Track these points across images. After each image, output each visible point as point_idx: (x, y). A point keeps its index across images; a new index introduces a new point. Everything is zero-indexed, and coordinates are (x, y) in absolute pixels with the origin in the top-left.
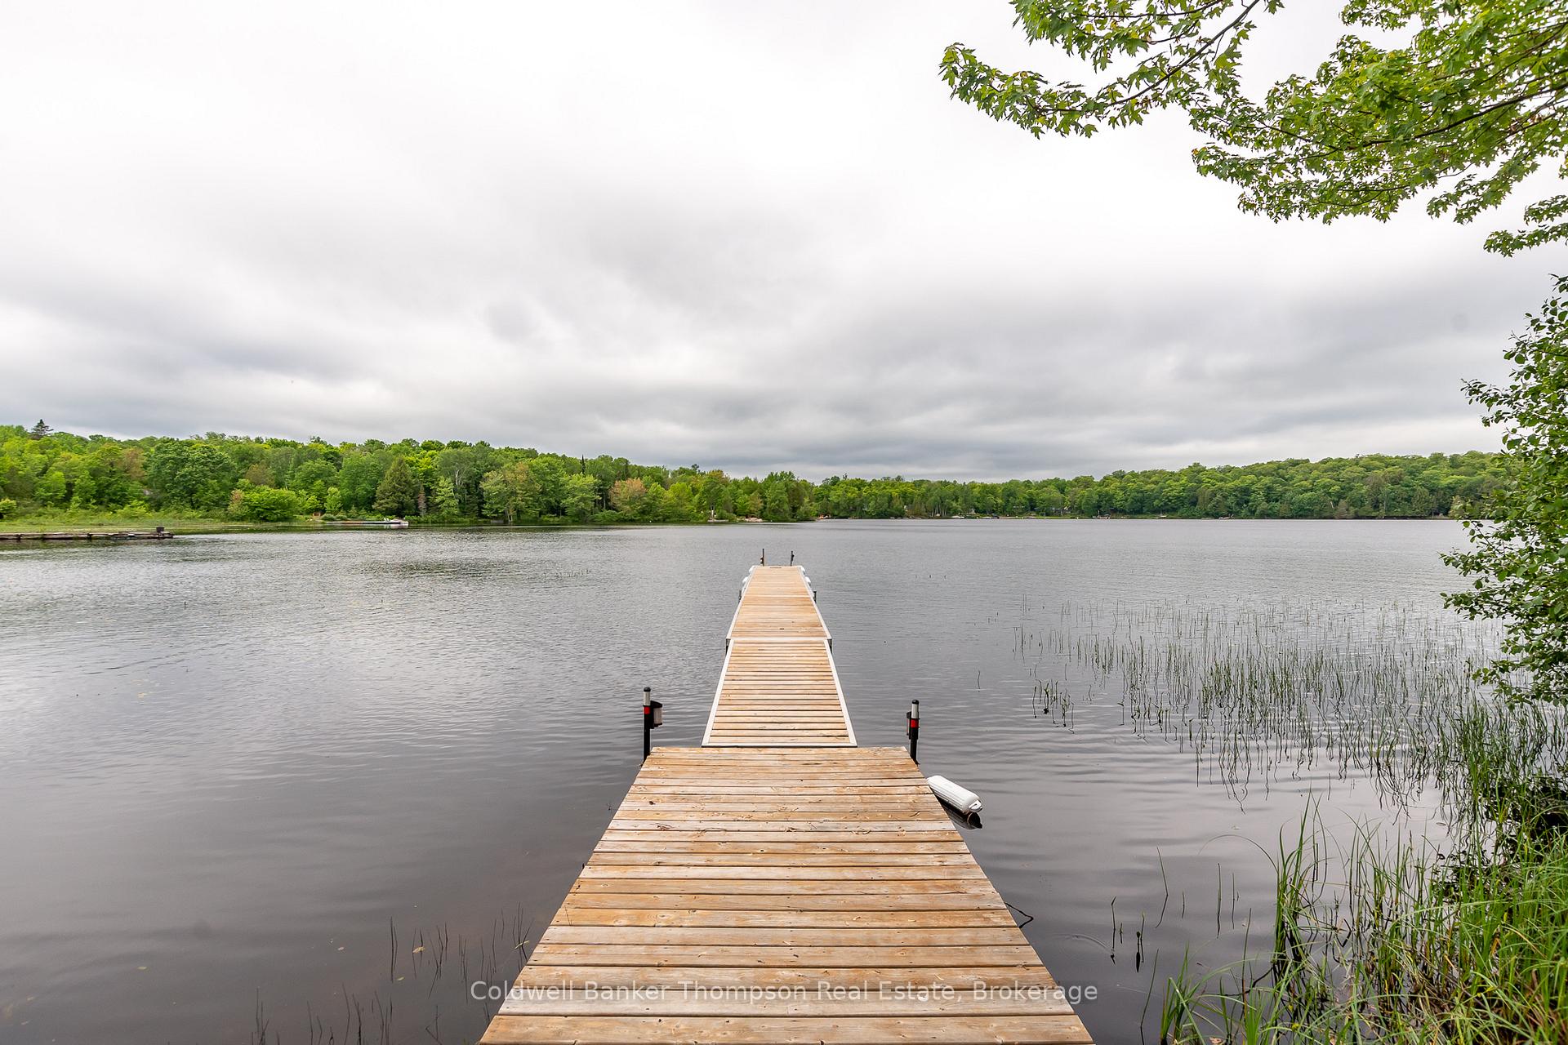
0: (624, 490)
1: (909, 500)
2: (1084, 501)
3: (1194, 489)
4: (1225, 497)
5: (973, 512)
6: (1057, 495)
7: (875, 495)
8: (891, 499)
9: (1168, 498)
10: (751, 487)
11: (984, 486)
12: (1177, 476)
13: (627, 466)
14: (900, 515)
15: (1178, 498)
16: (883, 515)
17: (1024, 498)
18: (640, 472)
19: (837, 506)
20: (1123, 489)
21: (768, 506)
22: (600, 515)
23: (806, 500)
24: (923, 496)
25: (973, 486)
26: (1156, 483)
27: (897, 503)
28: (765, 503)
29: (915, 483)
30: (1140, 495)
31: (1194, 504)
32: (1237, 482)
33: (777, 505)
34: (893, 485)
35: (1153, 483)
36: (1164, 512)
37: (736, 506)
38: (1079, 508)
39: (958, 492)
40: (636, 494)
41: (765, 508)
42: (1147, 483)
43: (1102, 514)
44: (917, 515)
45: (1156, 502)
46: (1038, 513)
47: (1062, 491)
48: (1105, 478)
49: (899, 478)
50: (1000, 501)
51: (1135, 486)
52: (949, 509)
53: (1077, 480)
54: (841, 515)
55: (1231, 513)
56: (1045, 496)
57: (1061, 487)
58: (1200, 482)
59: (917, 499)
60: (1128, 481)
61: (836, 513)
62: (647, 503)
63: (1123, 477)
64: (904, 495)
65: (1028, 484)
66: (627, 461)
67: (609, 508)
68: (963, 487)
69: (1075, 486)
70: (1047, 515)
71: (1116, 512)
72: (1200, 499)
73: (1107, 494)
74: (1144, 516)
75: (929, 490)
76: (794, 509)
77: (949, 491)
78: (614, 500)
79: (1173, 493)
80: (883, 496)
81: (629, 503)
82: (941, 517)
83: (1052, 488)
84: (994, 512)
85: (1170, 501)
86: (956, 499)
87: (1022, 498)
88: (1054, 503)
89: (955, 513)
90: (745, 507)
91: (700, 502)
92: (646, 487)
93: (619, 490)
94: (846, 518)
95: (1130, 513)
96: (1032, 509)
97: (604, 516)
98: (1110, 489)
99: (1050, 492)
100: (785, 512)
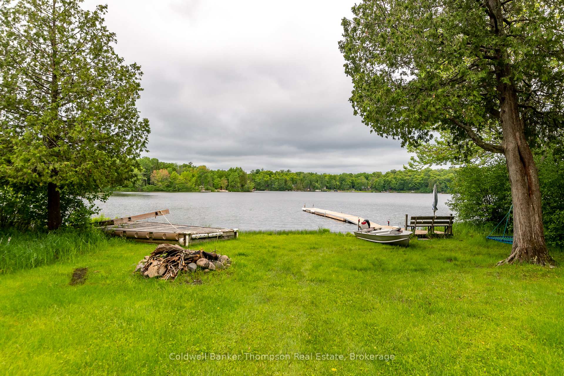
0: (158, 175)
1: (295, 182)
2: (377, 184)
3: (427, 179)
4: (440, 184)
5: (325, 188)
6: (364, 181)
7: (278, 179)
8: (286, 181)
9: (415, 183)
10: (221, 174)
11: (331, 176)
12: (419, 173)
13: (158, 162)
14: (290, 189)
15: (419, 183)
16: (281, 189)
17: (350, 182)
18: (165, 166)
19: (259, 184)
20: (395, 178)
21: (230, 184)
22: (145, 187)
23: (248, 182)
24: (301, 180)
25: (325, 175)
26: (410, 176)
27: (289, 184)
28: (228, 182)
29: (297, 173)
30: (403, 182)
31: (427, 186)
32: (446, 177)
33: (235, 184)
34: (286, 174)
35: (408, 176)
36: (413, 190)
37: (214, 184)
38: (375, 187)
39: (318, 178)
40: (165, 177)
41: (228, 185)
42: (406, 176)
43: (386, 190)
44: (298, 189)
45: (410, 185)
46: (356, 189)
47: (367, 179)
48: (387, 173)
49: (288, 171)
50: (338, 183)
51: (400, 177)
52: (314, 187)
53: (374, 174)
54: (261, 188)
55: (443, 191)
56: (359, 181)
57: (367, 177)
58: (429, 176)
59: (299, 182)
60: (398, 174)
61: (258, 188)
62: (170, 182)
63: (395, 173)
64: (292, 180)
65: (351, 175)
66: (158, 160)
67: (149, 184)
68: (320, 177)
69: (373, 177)
70: (360, 190)
71: (392, 189)
72: (429, 184)
73: (388, 180)
74: (404, 192)
75: (304, 177)
76: (242, 186)
77: (314, 178)
78: (152, 180)
79: (418, 181)
80: (282, 179)
81: (161, 182)
82: (310, 191)
83: (362, 177)
84: (335, 188)
85: (416, 185)
86: (317, 182)
87: (349, 181)
88: (363, 185)
89: (317, 189)
90: (218, 185)
91: (197, 181)
92: (169, 173)
93: (156, 175)
94: (263, 190)
95: (398, 190)
96: (353, 187)
97: (148, 188)
98: (389, 179)
99: (362, 179)
100: (238, 187)
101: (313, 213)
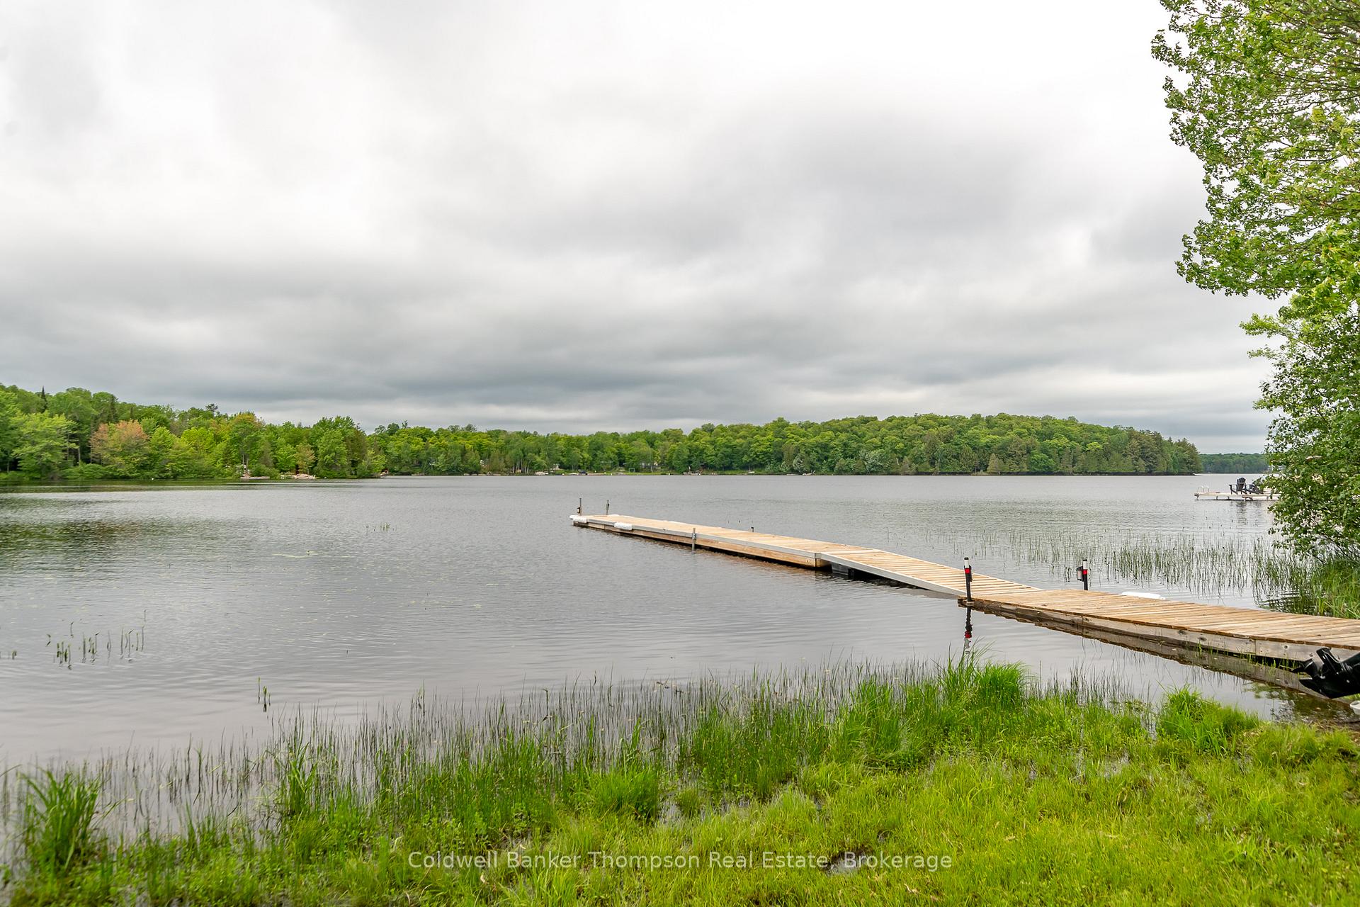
0: (111, 437)
1: (485, 454)
2: (674, 456)
3: (779, 445)
4: (808, 453)
5: (557, 468)
6: (647, 449)
7: (445, 447)
8: (464, 452)
9: (755, 454)
10: (295, 436)
11: (569, 439)
12: (763, 431)
13: (113, 404)
14: (475, 471)
15: (765, 453)
16: (453, 471)
17: (613, 452)
18: (135, 414)
19: (398, 460)
20: (713, 443)
21: (320, 460)
22: (74, 470)
23: (370, 452)
24: (501, 448)
25: (555, 438)
26: (744, 437)
27: (473, 457)
28: (316, 455)
29: (489, 433)
30: (729, 450)
31: (780, 460)
32: (818, 438)
33: (333, 458)
34: (465, 436)
35: (741, 437)
36: (752, 468)
37: (276, 459)
38: (669, 464)
39: (540, 444)
40: (133, 442)
41: (317, 461)
42: (735, 438)
43: (693, 471)
44: (494, 471)
45: (745, 458)
46: (627, 469)
47: (652, 445)
48: (694, 431)
49: (469, 428)
50: (586, 455)
51: (724, 441)
52: (532, 464)
53: (666, 433)
54: (403, 470)
55: (813, 469)
56: (635, 450)
57: (651, 440)
58: (785, 437)
59: (495, 453)
60: (717, 435)
61: (396, 468)
62: (150, 455)
63: (712, 431)
64: (479, 447)
65: (615, 436)
66: (113, 397)
67: (87, 461)
68: (545, 440)
69: (664, 440)
70: (637, 471)
71: (707, 468)
72: (785, 454)
73: (697, 448)
74: (733, 472)
75: (508, 442)
76: (354, 463)
77: (531, 444)
78: (96, 449)
79: (761, 448)
80: (455, 448)
81: (122, 454)
82: (523, 473)
83: (642, 442)
84: (579, 467)
85: (758, 456)
86: (538, 452)
87: (611, 451)
88: (644, 458)
89: (540, 468)
90: (288, 461)
91: (227, 453)
92: (147, 432)
93: (106, 437)
94: (409, 474)
95: (721, 469)
96: (621, 464)
97: (81, 472)
98: (700, 444)
99: (640, 446)
100: (343, 466)
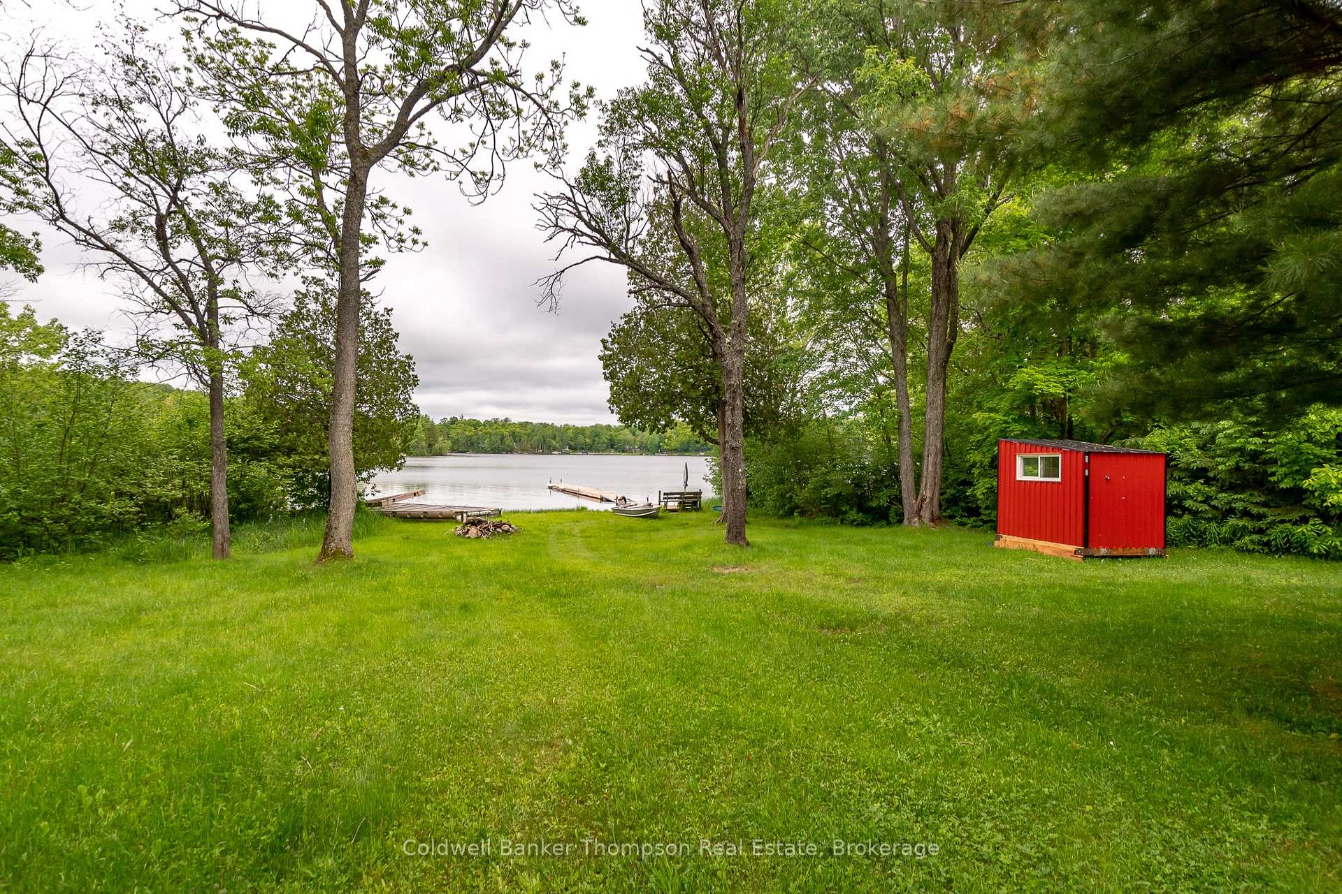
1: (517, 438)
5: (567, 449)
6: (630, 436)
7: (490, 433)
8: (503, 437)
11: (576, 429)
14: (510, 451)
16: (496, 450)
17: (606, 438)
19: (458, 442)
23: (441, 439)
24: (529, 435)
25: (567, 428)
27: (509, 441)
29: (521, 424)
34: (503, 426)
38: (646, 447)
39: (556, 433)
43: (662, 452)
44: (523, 451)
46: (616, 450)
49: (506, 420)
50: (588, 441)
52: (550, 447)
54: (461, 449)
56: (621, 437)
59: (524, 438)
61: (456, 447)
64: (513, 434)
68: (559, 429)
70: (623, 451)
75: (533, 431)
76: (430, 446)
77: (549, 432)
80: (497, 434)
82: (543, 453)
84: (583, 449)
86: (554, 438)
88: (628, 442)
89: (555, 449)
94: (465, 452)
95: (681, 452)
96: (612, 447)
99: (625, 434)
100: (423, 448)
101: (563, 491)
